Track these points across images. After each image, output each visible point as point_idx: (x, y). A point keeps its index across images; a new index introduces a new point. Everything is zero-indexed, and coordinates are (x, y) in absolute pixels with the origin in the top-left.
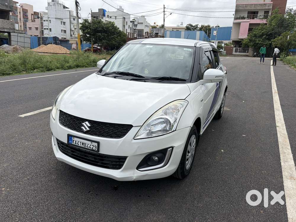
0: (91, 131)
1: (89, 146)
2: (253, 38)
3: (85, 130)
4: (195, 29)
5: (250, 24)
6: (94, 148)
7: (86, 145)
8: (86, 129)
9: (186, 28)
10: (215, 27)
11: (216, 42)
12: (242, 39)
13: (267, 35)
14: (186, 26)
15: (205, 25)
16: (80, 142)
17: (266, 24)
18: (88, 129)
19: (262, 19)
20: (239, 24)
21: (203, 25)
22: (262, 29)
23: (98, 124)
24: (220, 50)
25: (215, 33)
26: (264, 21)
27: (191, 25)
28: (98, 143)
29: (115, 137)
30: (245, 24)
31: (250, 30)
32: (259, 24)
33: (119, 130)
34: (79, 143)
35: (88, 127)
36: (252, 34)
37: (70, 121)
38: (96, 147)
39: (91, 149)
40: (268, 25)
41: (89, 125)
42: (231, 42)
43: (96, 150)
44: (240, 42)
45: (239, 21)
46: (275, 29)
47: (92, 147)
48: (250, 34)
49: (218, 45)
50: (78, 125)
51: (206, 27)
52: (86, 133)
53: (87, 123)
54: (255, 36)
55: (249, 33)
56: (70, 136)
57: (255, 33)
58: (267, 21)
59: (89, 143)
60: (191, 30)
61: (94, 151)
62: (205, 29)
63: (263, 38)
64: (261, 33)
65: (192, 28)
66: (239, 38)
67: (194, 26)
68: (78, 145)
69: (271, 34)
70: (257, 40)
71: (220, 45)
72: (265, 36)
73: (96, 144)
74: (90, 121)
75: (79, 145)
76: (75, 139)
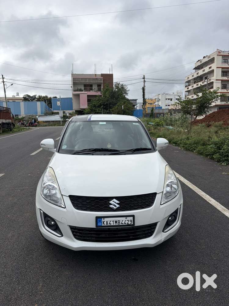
0: (121, 207)
1: (123, 222)
2: (94, 108)
3: (115, 208)
4: (34, 99)
5: (88, 95)
6: (129, 223)
7: (121, 222)
8: (115, 206)
9: (23, 99)
10: (53, 98)
11: (61, 112)
12: (84, 109)
13: (104, 105)
14: (23, 97)
15: (43, 96)
16: (113, 221)
17: (101, 96)
18: (118, 206)
19: (97, 91)
20: (78, 96)
21: (40, 95)
22: (99, 100)
23: (126, 199)
24: (66, 120)
25: (59, 104)
26: (99, 93)
27: (29, 96)
28: (133, 216)
29: (145, 207)
30: (84, 95)
31: (89, 100)
32: (96, 96)
33: (147, 200)
34: (112, 223)
35: (118, 204)
36: (92, 105)
37: (92, 204)
38: (131, 221)
39: (127, 224)
40: (102, 96)
41: (118, 202)
42: (74, 112)
43: (132, 224)
44: (83, 111)
45: (78, 93)
46: (110, 100)
47: (127, 222)
48: (90, 104)
49: (64, 115)
50: (104, 206)
51: (44, 97)
52: (118, 210)
53: (114, 200)
54: (95, 106)
55: (88, 104)
56: (98, 219)
57: (93, 103)
58: (101, 93)
59: (124, 219)
60: (29, 101)
61: (130, 225)
62: (43, 99)
63: (101, 108)
64: (99, 104)
65: (30, 99)
66: (81, 108)
67: (32, 97)
68: (110, 225)
69: (107, 104)
70: (97, 109)
71: (65, 115)
72: (103, 106)
73: (131, 218)
74: (117, 198)
75: (112, 224)
76: (106, 219)
